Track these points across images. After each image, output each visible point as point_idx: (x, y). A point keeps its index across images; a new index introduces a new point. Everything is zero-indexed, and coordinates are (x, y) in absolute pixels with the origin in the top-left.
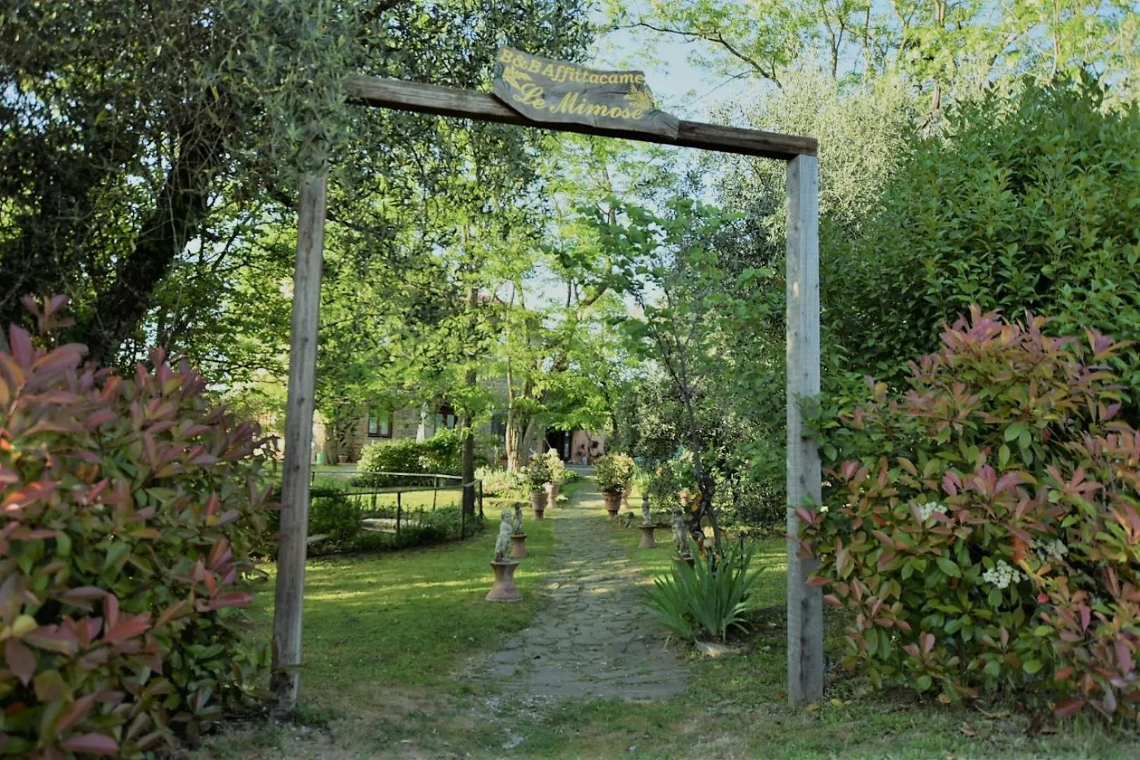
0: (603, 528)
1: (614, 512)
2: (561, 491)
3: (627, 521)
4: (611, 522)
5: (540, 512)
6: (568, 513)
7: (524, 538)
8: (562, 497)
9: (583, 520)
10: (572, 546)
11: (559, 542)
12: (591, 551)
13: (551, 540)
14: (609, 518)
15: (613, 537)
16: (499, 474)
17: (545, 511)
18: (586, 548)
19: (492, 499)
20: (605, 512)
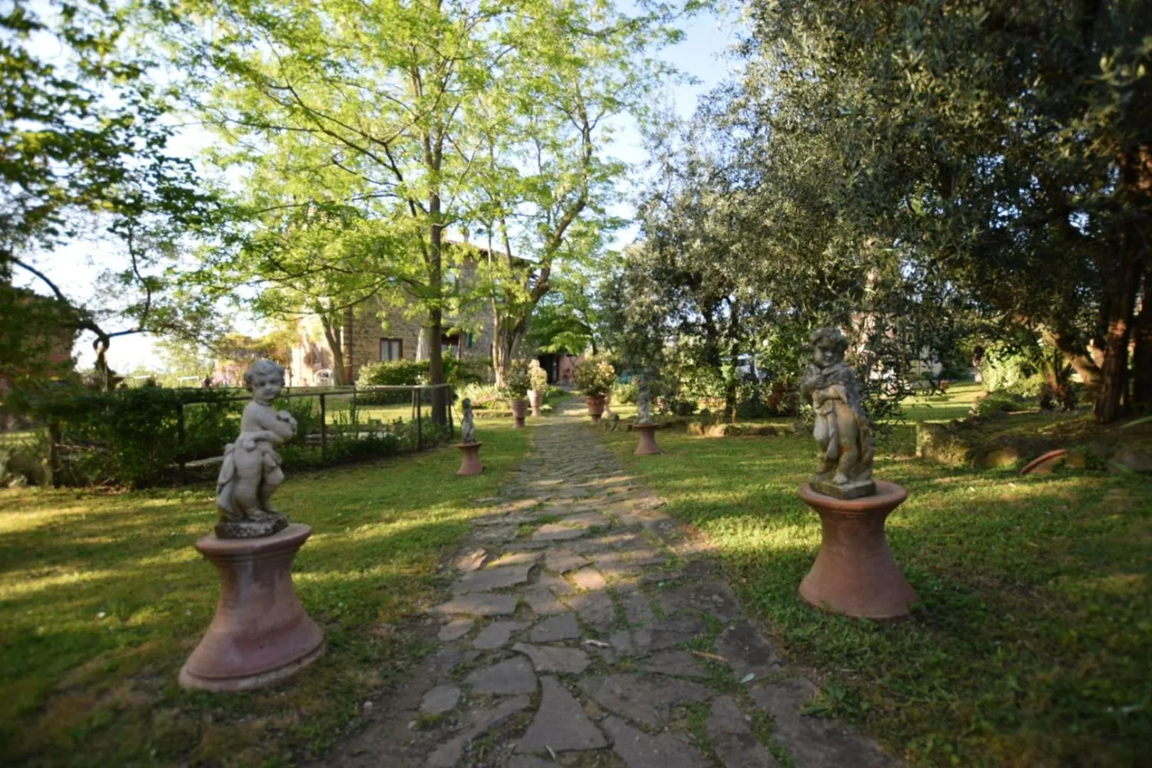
0: (587, 433)
1: (597, 416)
2: (545, 402)
3: (612, 424)
4: (594, 427)
5: (520, 420)
6: (552, 420)
7: (477, 447)
8: (546, 407)
9: (565, 426)
10: (548, 455)
11: (534, 450)
12: (571, 461)
13: (526, 448)
14: (593, 423)
15: (599, 442)
16: (487, 389)
17: (527, 419)
18: (566, 458)
19: (480, 411)
20: (589, 418)
